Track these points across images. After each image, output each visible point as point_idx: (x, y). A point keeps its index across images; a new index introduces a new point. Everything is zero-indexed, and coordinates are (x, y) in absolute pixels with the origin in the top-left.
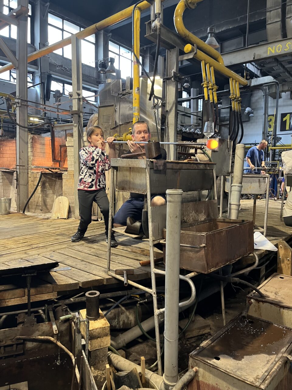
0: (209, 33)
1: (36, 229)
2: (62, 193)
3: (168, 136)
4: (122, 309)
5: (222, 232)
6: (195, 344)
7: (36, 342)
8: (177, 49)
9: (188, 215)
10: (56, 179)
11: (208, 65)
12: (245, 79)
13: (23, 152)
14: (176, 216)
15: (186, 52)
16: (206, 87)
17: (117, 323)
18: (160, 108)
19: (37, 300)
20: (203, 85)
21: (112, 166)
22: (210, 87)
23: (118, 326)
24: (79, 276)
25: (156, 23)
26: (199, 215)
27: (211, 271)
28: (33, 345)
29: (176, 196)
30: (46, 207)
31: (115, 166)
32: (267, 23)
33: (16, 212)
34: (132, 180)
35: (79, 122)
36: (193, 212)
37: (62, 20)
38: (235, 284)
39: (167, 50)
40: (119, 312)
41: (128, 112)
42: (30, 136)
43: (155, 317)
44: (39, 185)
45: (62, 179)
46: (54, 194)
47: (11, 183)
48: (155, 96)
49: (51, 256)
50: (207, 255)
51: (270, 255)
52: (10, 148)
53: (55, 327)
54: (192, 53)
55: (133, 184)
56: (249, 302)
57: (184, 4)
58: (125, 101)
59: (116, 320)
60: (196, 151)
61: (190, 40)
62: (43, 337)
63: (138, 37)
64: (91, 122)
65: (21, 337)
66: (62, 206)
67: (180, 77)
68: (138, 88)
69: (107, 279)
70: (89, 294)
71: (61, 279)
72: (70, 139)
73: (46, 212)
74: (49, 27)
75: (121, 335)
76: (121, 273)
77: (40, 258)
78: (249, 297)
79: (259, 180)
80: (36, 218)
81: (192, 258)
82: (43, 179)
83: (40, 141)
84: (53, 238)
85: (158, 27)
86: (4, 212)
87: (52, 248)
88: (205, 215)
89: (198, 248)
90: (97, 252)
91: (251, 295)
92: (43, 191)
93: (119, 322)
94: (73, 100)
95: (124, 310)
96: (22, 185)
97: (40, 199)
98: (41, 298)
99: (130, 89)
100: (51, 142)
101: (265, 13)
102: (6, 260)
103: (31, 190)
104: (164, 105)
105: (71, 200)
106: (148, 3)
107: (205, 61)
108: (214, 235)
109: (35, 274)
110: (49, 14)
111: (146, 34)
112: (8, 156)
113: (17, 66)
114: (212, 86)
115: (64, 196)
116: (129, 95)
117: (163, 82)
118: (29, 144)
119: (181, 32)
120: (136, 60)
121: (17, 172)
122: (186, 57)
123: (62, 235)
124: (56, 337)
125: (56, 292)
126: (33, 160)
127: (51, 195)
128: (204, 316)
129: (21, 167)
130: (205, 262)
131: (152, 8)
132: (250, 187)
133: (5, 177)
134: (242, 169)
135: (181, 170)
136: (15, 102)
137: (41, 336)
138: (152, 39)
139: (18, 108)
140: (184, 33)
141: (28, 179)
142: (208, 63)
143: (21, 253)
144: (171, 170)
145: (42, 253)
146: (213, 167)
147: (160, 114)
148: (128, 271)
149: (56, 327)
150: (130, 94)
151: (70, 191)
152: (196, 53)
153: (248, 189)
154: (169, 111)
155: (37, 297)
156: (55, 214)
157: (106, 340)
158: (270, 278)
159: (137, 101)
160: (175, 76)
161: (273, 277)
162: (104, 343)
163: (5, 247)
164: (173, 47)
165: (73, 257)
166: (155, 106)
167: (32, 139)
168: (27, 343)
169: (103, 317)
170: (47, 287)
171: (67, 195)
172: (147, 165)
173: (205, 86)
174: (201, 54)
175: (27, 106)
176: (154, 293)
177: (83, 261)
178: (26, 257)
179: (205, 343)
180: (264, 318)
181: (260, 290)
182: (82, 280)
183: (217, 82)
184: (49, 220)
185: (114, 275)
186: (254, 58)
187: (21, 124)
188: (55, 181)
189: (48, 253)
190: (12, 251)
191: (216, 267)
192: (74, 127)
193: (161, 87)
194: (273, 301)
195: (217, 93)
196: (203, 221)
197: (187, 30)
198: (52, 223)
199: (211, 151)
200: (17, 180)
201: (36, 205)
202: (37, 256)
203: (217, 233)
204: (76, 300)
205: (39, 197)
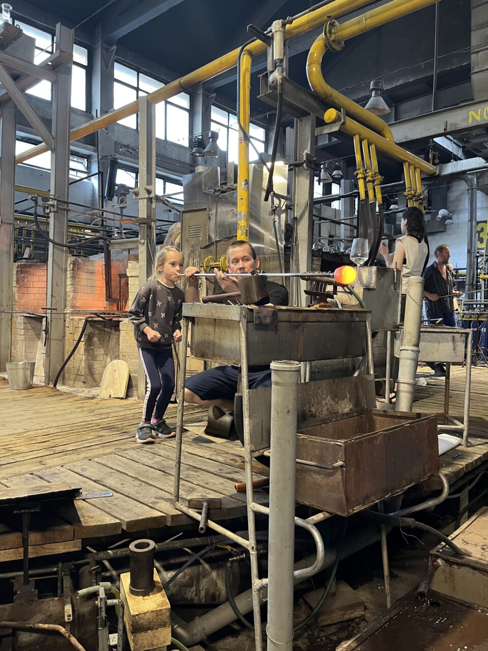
0: (372, 90)
1: (68, 416)
2: (119, 355)
3: (298, 260)
4: (204, 568)
5: (376, 438)
6: (335, 638)
7: (36, 633)
8: (312, 117)
9: (319, 403)
10: (111, 329)
11: (365, 143)
12: (431, 164)
13: (57, 286)
14: (287, 409)
15: (327, 122)
16: (362, 178)
17: (194, 593)
18: (283, 213)
19: (44, 554)
20: (357, 174)
21: (184, 317)
22: (369, 178)
23: (196, 598)
24: (123, 510)
25: (276, 76)
26: (340, 402)
27: (355, 512)
28: (32, 638)
29: (287, 373)
30: (92, 378)
31: (189, 316)
32: (472, 72)
33: (43, 384)
34: (217, 341)
35: (149, 237)
36: (329, 397)
37: (136, 73)
38: (408, 529)
39: (295, 118)
40: (199, 572)
41: (230, 219)
42: (71, 259)
43: (253, 592)
44: (82, 340)
45: (119, 330)
46: (107, 355)
47: (38, 336)
48: (274, 194)
49: (82, 469)
50: (346, 481)
51: (477, 472)
52: (40, 278)
53: (68, 608)
54: (337, 123)
55: (219, 347)
56: (433, 565)
57: (323, 44)
58: (225, 202)
59: (194, 588)
60: (335, 288)
61: (335, 103)
62: (46, 626)
63: (248, 98)
64: (171, 236)
65: (8, 623)
66: (117, 376)
67: (317, 162)
68: (246, 180)
69: (172, 516)
70: (137, 546)
71: (91, 515)
72: (134, 265)
73: (92, 386)
74: (115, 83)
75: (198, 620)
76: (196, 505)
77: (63, 472)
78: (434, 554)
79: (453, 337)
80: (73, 397)
81: (320, 485)
82: (89, 329)
83: (85, 267)
84: (93, 433)
85: (279, 81)
86: (22, 385)
87: (89, 454)
88: (350, 402)
89: (330, 469)
90: (163, 462)
91: (438, 551)
92: (88, 350)
93: (198, 592)
94: (140, 201)
95: (207, 570)
96: (53, 340)
97: (83, 364)
98: (52, 551)
99: (234, 183)
100: (104, 268)
101: (469, 55)
102: (3, 476)
103: (69, 348)
104: (289, 208)
105: (133, 366)
106: (264, 44)
107: (360, 135)
108: (360, 444)
109: (37, 510)
110: (115, 63)
111: (259, 94)
112: (35, 291)
113: (53, 147)
114: (372, 177)
115: (122, 360)
116: (232, 192)
117: (289, 170)
118: (68, 272)
119: (319, 89)
120: (243, 136)
121: (47, 318)
122: (327, 130)
123: (110, 428)
124: (68, 628)
125: (80, 540)
126: (74, 298)
127: (101, 358)
128: (354, 585)
129: (54, 311)
130: (343, 495)
131: (270, 51)
132: (438, 350)
133: (29, 326)
134: (418, 322)
135: (306, 323)
136: (48, 204)
137: (45, 623)
138: (269, 101)
139: (53, 213)
140: (324, 90)
141: (64, 330)
142: (365, 138)
143: (33, 463)
144: (286, 323)
145: (69, 463)
146: (366, 318)
147: (283, 224)
148: (211, 502)
149: (71, 609)
150: (233, 190)
151: (132, 351)
152: (343, 124)
153: (433, 352)
154: (298, 217)
155: (44, 548)
156: (106, 390)
157: (162, 634)
158: (473, 518)
159: (245, 202)
160: (309, 160)
161: (481, 514)
162: (158, 639)
163: (9, 450)
164: (306, 114)
165: (121, 472)
166: (274, 211)
167: (73, 264)
168: (19, 634)
169: (159, 591)
170: (63, 530)
171: (127, 357)
172: (242, 316)
173: (360, 176)
174: (352, 124)
175: (68, 211)
176: (253, 548)
177: (136, 478)
178: (39, 470)
179: (346, 645)
180: (460, 596)
181: (453, 542)
182: (127, 518)
183: (382, 170)
184: (94, 401)
185: (185, 509)
186: (445, 129)
187: (56, 241)
188: (109, 333)
189: (79, 463)
190: (19, 458)
191: (364, 504)
192: (140, 245)
193: (285, 178)
194: (476, 562)
195: (382, 188)
196: (347, 414)
197: (329, 87)
198: (97, 406)
199: (362, 290)
200: (46, 331)
201: (75, 373)
202: (59, 467)
203: (366, 439)
204: (117, 553)
205: (81, 361)
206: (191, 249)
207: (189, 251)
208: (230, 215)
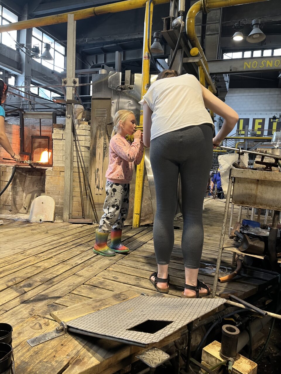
8: (183, 50)
10: (26, 174)
15: (192, 55)
25: (179, 21)
30: (15, 207)
34: (259, 194)
35: (73, 114)
39: (171, 49)
46: (23, 191)
49: (114, 277)
54: (198, 57)
55: (261, 198)
58: (124, 96)
66: (45, 207)
68: (148, 84)
70: (227, 329)
73: (16, 213)
82: (16, 174)
92: (13, 188)
94: (67, 87)
97: (10, 198)
105: (58, 200)
107: (202, 66)
111: (163, 30)
115: (48, 195)
120: (147, 55)
122: (191, 60)
148: (233, 293)
152: (201, 58)
164: (179, 48)
171: (51, 194)
186: (231, 70)
192: (66, 118)
205: (9, 195)
206: (98, 124)
207: (97, 125)
208: (127, 105)
